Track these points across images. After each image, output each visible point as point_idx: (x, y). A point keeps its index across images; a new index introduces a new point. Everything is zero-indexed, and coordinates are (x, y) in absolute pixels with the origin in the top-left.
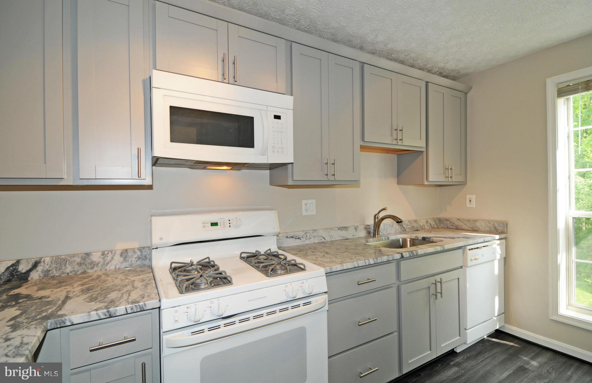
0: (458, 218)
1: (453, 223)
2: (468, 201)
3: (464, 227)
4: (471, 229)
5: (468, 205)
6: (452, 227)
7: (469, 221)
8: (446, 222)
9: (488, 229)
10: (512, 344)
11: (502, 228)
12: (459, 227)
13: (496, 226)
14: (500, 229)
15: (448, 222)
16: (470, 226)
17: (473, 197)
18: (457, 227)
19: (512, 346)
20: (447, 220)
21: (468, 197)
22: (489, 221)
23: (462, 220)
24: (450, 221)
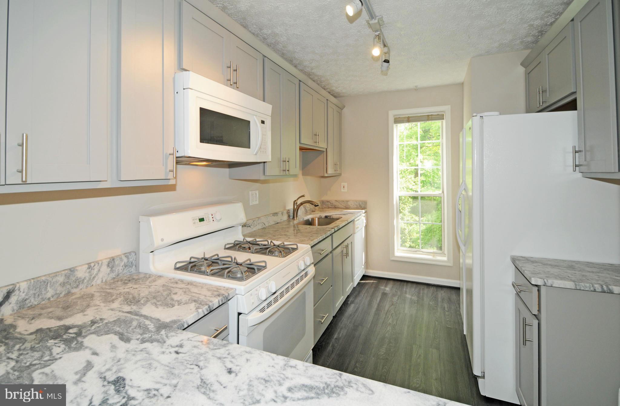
0: (336, 200)
1: (333, 204)
2: (342, 188)
3: (340, 206)
4: (345, 207)
5: (342, 190)
6: (331, 207)
7: (343, 201)
8: (327, 203)
9: (355, 206)
10: (372, 281)
11: (364, 205)
12: (337, 206)
13: (361, 204)
14: (363, 206)
15: (329, 203)
16: (344, 205)
17: (346, 184)
18: (335, 206)
19: (373, 283)
20: (328, 202)
21: (343, 184)
22: (356, 201)
23: (339, 201)
24: (330, 203)
